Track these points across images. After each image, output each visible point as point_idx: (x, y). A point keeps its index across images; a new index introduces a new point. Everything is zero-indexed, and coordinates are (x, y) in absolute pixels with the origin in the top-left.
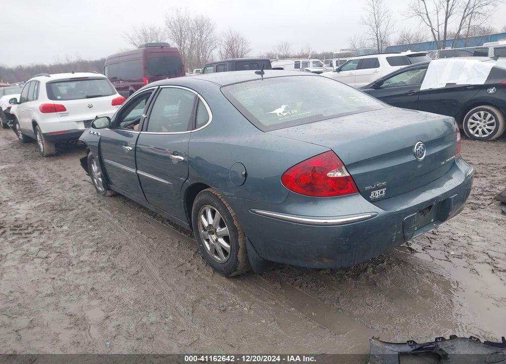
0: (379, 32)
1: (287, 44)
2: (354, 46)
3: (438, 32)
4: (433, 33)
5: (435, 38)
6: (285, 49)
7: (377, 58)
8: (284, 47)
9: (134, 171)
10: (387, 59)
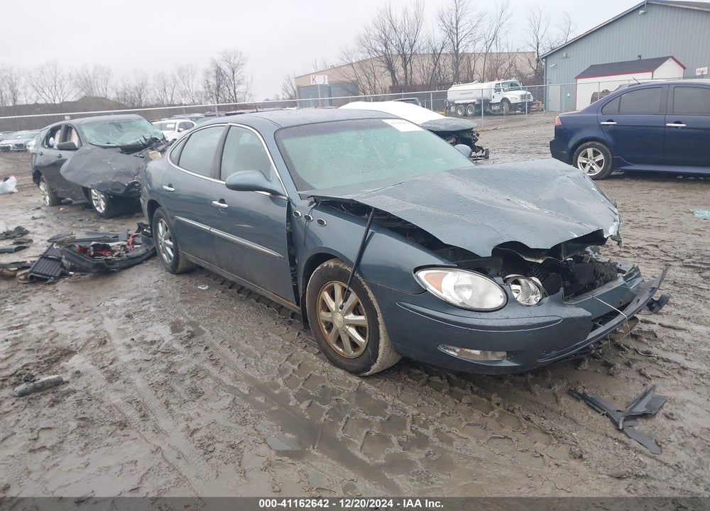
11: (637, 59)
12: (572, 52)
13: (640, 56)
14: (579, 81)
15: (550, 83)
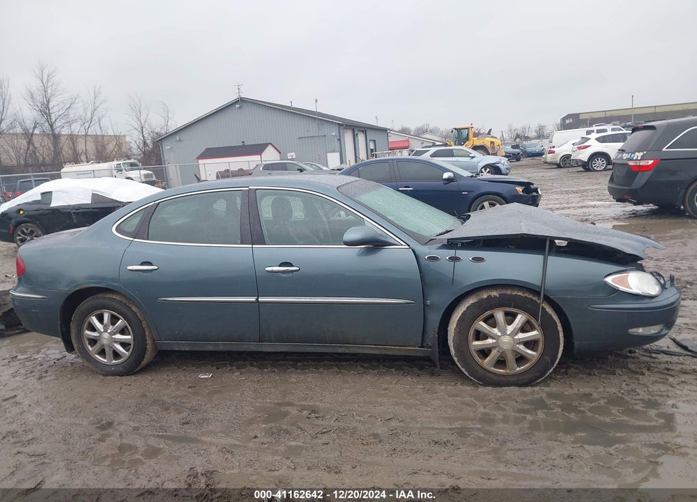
11: (241, 144)
12: (185, 136)
13: (243, 142)
14: (201, 161)
15: (169, 163)
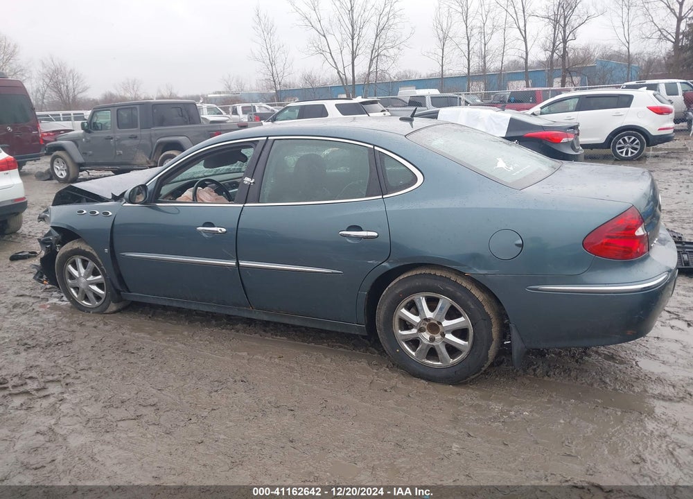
0: (275, 72)
1: (135, 81)
2: (229, 87)
3: (345, 75)
4: (340, 76)
5: (343, 84)
6: (133, 89)
7: (324, 105)
8: (131, 86)
9: (233, 263)
10: (337, 105)
